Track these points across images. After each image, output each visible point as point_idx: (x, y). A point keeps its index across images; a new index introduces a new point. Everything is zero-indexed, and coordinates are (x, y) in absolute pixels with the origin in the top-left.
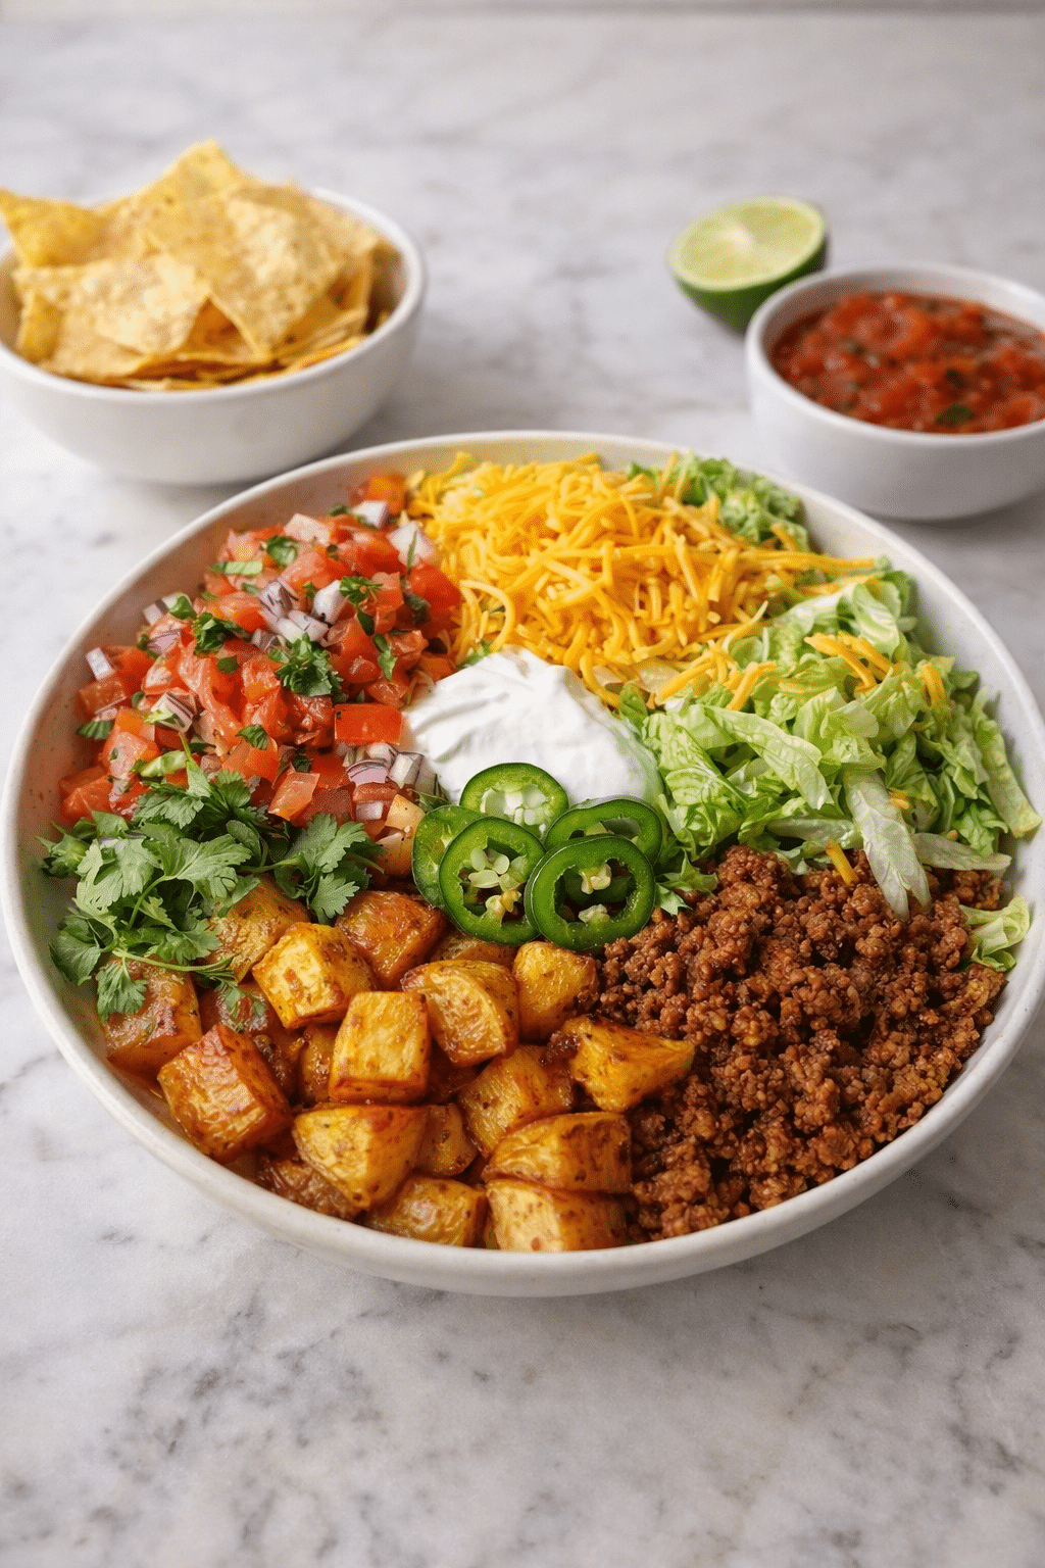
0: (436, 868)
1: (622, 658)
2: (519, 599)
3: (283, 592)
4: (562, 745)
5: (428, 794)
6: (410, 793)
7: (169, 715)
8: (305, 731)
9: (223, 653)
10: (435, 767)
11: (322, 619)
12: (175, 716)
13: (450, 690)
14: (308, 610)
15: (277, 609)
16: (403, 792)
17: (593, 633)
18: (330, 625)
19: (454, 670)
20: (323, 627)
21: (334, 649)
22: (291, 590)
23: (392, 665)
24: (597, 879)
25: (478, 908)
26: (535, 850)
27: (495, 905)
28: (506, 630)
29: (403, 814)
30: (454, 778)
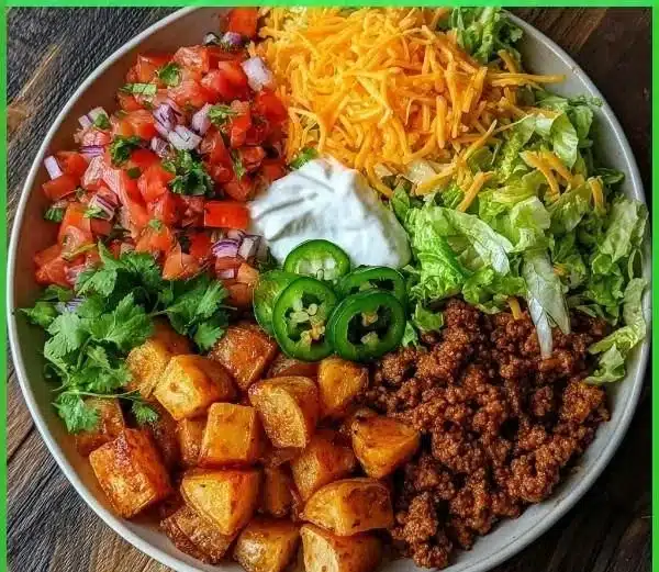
0: (270, 311)
1: (395, 159)
2: (327, 117)
3: (172, 111)
4: (349, 229)
5: (264, 261)
6: (253, 261)
7: (99, 210)
8: (187, 217)
9: (131, 165)
10: (267, 243)
11: (197, 132)
12: (103, 211)
13: (280, 190)
14: (188, 124)
15: (167, 124)
16: (247, 262)
17: (376, 140)
18: (203, 136)
19: (283, 175)
20: (198, 139)
21: (206, 157)
22: (176, 109)
23: (242, 172)
24: (369, 318)
25: (296, 338)
26: (332, 300)
27: (306, 337)
28: (321, 141)
29: (246, 274)
30: (282, 250)
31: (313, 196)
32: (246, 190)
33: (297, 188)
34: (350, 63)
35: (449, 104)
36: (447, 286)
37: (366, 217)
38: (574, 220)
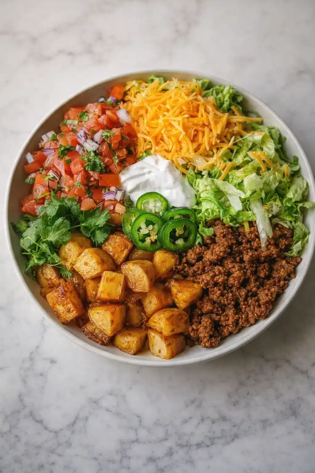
0: (130, 227)
1: (187, 155)
2: (156, 138)
3: (85, 133)
4: (167, 188)
5: (127, 202)
6: (122, 202)
7: (52, 177)
8: (92, 181)
9: (67, 158)
10: (128, 194)
11: (97, 143)
12: (54, 177)
13: (134, 169)
14: (92, 139)
15: (83, 139)
16: (120, 202)
17: (179, 146)
18: (99, 144)
19: (136, 162)
20: (98, 146)
21: (101, 154)
22: (87, 132)
23: (117, 161)
24: (179, 232)
25: (143, 241)
26: (160, 222)
27: (148, 240)
28: (153, 148)
29: (120, 209)
30: (135, 197)
31: (150, 172)
32: (118, 169)
33: (143, 168)
34: (166, 113)
35: (211, 130)
36: (215, 214)
37: (174, 183)
38: (275, 184)
